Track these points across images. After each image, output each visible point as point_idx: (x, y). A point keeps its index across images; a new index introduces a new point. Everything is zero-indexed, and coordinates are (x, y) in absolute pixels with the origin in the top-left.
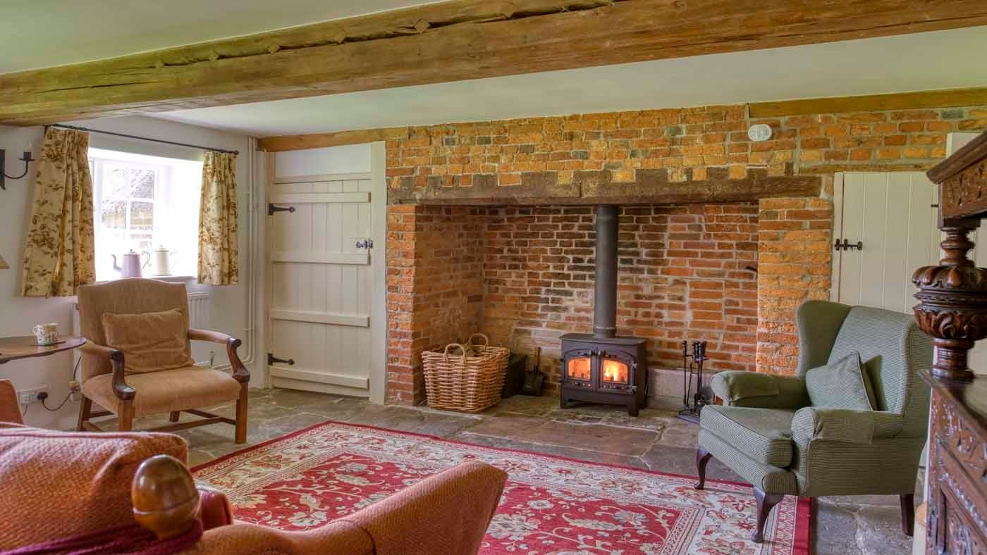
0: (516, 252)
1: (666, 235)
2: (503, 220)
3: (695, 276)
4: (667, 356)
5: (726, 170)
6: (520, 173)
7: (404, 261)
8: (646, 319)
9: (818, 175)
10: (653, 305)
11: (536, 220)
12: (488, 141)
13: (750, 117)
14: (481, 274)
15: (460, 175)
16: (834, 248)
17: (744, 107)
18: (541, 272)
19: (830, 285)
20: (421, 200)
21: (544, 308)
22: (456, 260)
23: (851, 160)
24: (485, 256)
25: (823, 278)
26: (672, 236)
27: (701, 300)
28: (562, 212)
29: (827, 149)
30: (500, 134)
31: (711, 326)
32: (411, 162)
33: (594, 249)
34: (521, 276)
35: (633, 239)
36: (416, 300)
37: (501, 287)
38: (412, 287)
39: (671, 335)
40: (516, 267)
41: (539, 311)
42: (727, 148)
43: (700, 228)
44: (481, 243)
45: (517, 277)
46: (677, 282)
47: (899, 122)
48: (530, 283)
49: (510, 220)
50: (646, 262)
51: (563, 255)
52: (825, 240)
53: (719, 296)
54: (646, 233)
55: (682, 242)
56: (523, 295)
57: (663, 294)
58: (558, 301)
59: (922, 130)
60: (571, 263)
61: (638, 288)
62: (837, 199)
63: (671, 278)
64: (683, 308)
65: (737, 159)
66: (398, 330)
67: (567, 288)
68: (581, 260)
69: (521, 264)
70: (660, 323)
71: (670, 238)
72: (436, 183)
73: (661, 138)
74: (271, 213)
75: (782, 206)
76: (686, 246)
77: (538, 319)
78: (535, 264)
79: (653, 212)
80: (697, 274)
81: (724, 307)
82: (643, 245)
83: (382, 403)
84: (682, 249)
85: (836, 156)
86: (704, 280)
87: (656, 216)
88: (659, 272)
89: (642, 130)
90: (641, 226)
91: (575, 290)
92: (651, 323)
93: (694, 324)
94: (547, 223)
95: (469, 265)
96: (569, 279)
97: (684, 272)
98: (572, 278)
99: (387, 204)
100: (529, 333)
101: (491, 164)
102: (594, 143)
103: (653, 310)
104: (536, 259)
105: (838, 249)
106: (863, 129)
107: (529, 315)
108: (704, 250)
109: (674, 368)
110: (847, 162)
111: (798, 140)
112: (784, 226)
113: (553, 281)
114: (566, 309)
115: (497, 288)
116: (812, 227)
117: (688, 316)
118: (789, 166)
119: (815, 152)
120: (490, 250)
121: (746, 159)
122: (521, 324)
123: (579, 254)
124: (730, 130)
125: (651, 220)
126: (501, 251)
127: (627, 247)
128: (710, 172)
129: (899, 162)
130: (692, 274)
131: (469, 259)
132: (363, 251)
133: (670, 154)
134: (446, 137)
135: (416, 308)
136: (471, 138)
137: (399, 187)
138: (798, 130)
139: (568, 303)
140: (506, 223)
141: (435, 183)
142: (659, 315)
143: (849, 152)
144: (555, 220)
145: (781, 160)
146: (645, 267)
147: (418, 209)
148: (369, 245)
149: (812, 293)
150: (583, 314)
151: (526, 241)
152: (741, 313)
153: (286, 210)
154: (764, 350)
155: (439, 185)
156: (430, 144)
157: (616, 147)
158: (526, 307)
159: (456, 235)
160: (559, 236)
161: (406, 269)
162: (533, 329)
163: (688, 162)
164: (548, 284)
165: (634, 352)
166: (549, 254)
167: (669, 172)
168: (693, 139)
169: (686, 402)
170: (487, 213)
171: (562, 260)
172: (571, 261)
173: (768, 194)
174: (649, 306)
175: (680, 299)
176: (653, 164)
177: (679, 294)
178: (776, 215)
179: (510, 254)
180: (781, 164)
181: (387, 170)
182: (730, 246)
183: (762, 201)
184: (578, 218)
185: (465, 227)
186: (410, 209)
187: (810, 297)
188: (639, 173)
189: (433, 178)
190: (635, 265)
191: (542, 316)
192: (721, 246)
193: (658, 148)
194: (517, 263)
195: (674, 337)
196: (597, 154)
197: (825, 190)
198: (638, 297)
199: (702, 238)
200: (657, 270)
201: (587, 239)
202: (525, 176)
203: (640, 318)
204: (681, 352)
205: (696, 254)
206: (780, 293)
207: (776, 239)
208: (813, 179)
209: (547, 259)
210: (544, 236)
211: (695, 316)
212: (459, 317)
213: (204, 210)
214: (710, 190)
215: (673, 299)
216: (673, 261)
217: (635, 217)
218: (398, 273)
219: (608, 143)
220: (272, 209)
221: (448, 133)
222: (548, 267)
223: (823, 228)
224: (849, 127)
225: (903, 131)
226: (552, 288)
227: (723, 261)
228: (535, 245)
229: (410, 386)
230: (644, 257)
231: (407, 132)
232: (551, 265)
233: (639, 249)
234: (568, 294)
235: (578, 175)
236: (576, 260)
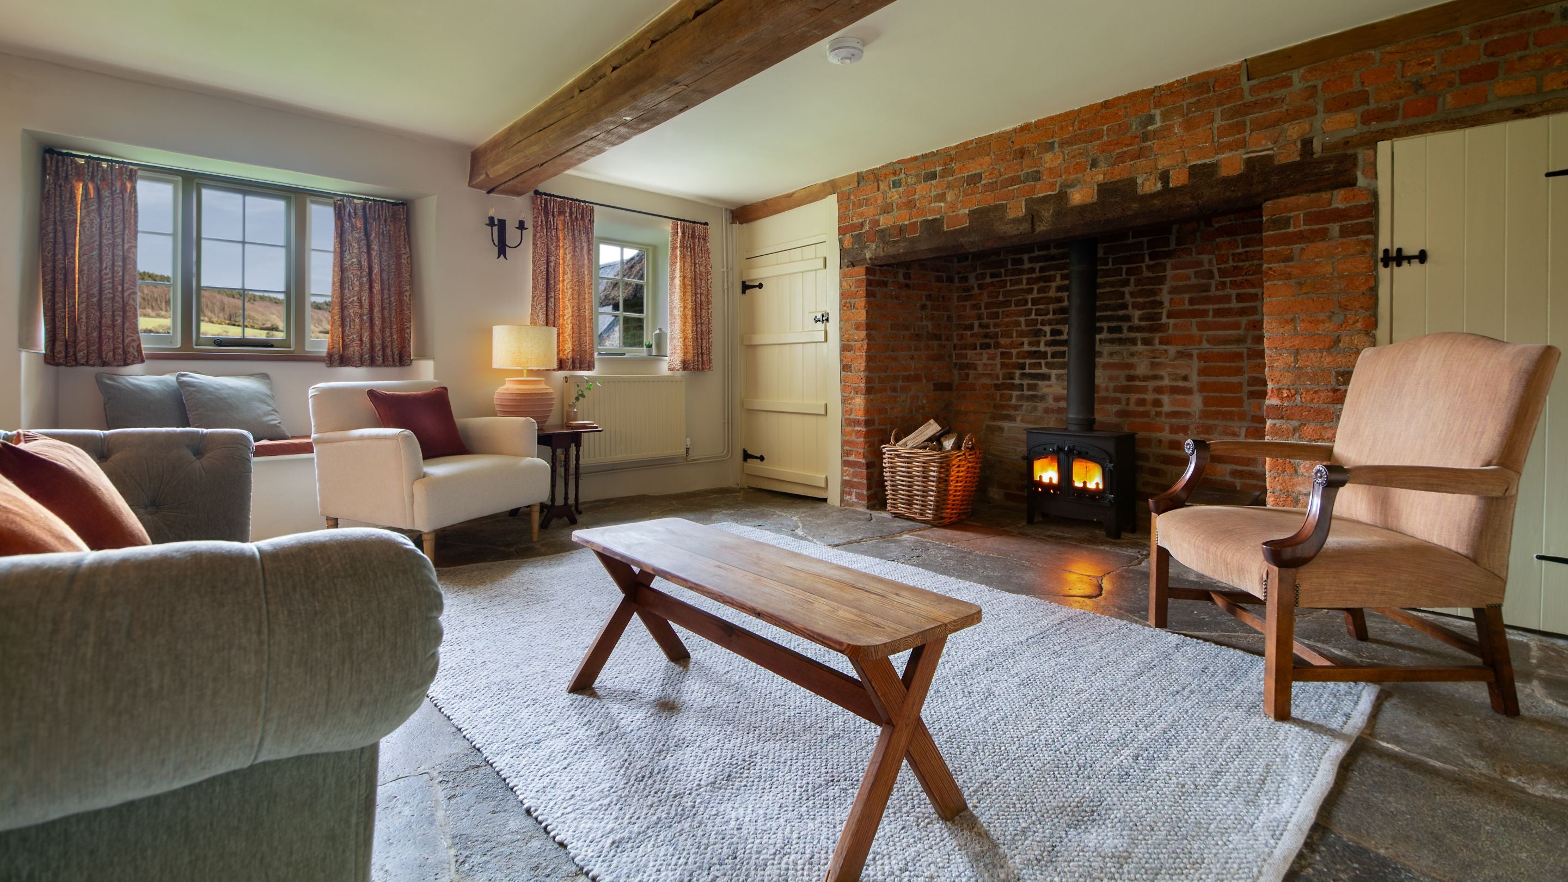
0: (988, 327)
1: (1165, 288)
2: (973, 288)
3: (1205, 345)
5: (1214, 166)
6: (967, 211)
7: (856, 335)
8: (1141, 409)
9: (1350, 152)
10: (1150, 389)
11: (1009, 284)
12: (933, 176)
13: (1249, 80)
14: (950, 357)
15: (907, 223)
16: (1380, 265)
17: (1240, 66)
18: (1014, 351)
19: (1375, 325)
20: (870, 259)
21: (1021, 398)
22: (918, 337)
23: (1405, 117)
24: (955, 334)
25: (1364, 313)
26: (1174, 291)
27: (1214, 379)
28: (1037, 270)
29: (1366, 107)
30: (946, 164)
31: (1228, 416)
32: (861, 215)
34: (992, 358)
35: (1123, 298)
36: (868, 380)
37: (972, 373)
38: (863, 364)
40: (987, 346)
41: (1014, 402)
42: (1215, 132)
43: (1210, 275)
44: (949, 318)
45: (988, 359)
46: (1181, 355)
47: (1483, 42)
48: (1003, 365)
49: (981, 287)
50: (1139, 329)
51: (1039, 327)
52: (1364, 252)
53: (1238, 371)
54: (1139, 287)
55: (1186, 297)
56: (996, 382)
57: (1162, 373)
58: (1034, 388)
59: (1526, 47)
60: (1048, 337)
61: (1130, 366)
62: (1383, 186)
63: (1172, 350)
64: (1188, 391)
65: (1230, 147)
66: (852, 417)
67: (1044, 370)
68: (1059, 333)
69: (992, 342)
70: (1158, 414)
71: (1170, 293)
72: (884, 236)
73: (1129, 134)
74: (744, 292)
75: (1298, 208)
76: (1192, 302)
77: (1012, 412)
78: (1008, 341)
79: (1147, 258)
80: (1208, 341)
81: (1246, 389)
82: (1136, 306)
83: (839, 504)
84: (1187, 306)
85: (1380, 115)
86: (1217, 349)
87: (1152, 263)
88: (1157, 341)
89: (1105, 128)
90: (1132, 279)
91: (1054, 373)
92: (1146, 414)
93: (1205, 415)
94: (1021, 287)
95: (935, 343)
96: (1047, 358)
97: (1190, 339)
98: (1049, 356)
99: (840, 268)
100: (1001, 429)
101: (937, 204)
102: (1048, 156)
103: (1150, 396)
104: (1007, 334)
105: (1386, 265)
106: (1423, 64)
107: (1003, 407)
108: (1216, 306)
110: (1397, 123)
111: (1320, 102)
112: (1301, 237)
113: (1028, 361)
114: (1043, 398)
115: (968, 375)
116: (1344, 233)
117: (1196, 403)
118: (1307, 144)
119: (1346, 116)
120: (959, 326)
121: (1242, 144)
122: (994, 418)
123: (1057, 324)
124: (1220, 104)
125: (1144, 269)
126: (971, 327)
127: (1115, 310)
128: (1194, 171)
129: (1485, 108)
130: (1200, 342)
131: (937, 337)
132: (820, 326)
133: (1140, 155)
134: (893, 178)
135: (869, 391)
136: (918, 176)
137: (851, 246)
138: (1320, 87)
139: (1046, 390)
140: (976, 291)
142: (1157, 403)
143: (1401, 105)
144: (1029, 282)
145: (1295, 137)
146: (1139, 335)
147: (869, 272)
148: (825, 319)
149: (1347, 339)
150: (1062, 404)
151: (998, 313)
153: (755, 286)
154: (1275, 432)
155: (887, 238)
156: (878, 190)
157: (1073, 157)
158: (998, 397)
159: (918, 305)
160: (1035, 302)
161: (859, 344)
162: (1006, 425)
163: (1163, 163)
164: (1022, 367)
165: (1110, 447)
166: (1024, 327)
167: (1139, 181)
168: (1170, 128)
170: (956, 280)
171: (1039, 333)
172: (1048, 334)
173: (1277, 194)
174: (1143, 390)
175: (1185, 378)
176: (1120, 173)
177: (1183, 372)
178: (1286, 222)
179: (982, 331)
180: (1295, 142)
181: (840, 228)
183: (1268, 205)
184: (1055, 276)
185: (929, 297)
186: (860, 272)
187: (1344, 346)
188: (1102, 188)
189: (882, 231)
190: (1126, 334)
191: (1016, 408)
192: (1240, 298)
193: (1125, 149)
195: (1177, 433)
196: (1052, 171)
197: (1363, 173)
198: (1131, 378)
199: (1213, 288)
200: (1153, 339)
202: (972, 213)
203: (1132, 407)
205: (1204, 313)
206: (1296, 342)
207: (1289, 259)
208: (1344, 159)
209: (1021, 334)
210: (1018, 304)
211: (1206, 402)
212: (923, 408)
214: (1193, 198)
215: (1175, 380)
216: (1175, 326)
217: (1124, 267)
218: (851, 349)
219: (1064, 154)
220: (746, 287)
221: (894, 174)
222: (1022, 344)
223: (1359, 233)
224: (1399, 65)
225: (1492, 55)
226: (1027, 371)
227: (1244, 320)
228: (1008, 316)
229: (863, 484)
230: (1136, 322)
231: (856, 178)
232: (1026, 340)
233: (1130, 311)
234: (1045, 377)
235: (1029, 202)
236: (1054, 333)
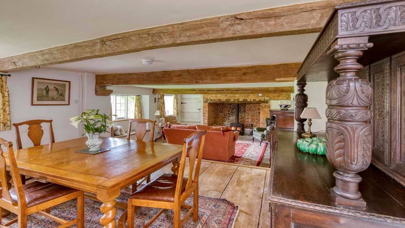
0: (221, 110)
1: (246, 107)
4: (247, 126)
7: (206, 112)
15: (216, 99)
20: (209, 102)
27: (252, 118)
28: (230, 104)
29: (270, 97)
31: (254, 122)
32: (207, 97)
33: (235, 110)
37: (219, 116)
38: (207, 116)
39: (247, 123)
41: (226, 120)
42: (256, 96)
43: (251, 106)
45: (222, 114)
48: (224, 115)
51: (229, 110)
53: (255, 117)
55: (249, 108)
56: (223, 117)
57: (246, 117)
58: (229, 118)
62: (271, 104)
63: (247, 114)
64: (249, 119)
65: (257, 98)
66: (205, 123)
67: (230, 116)
74: (182, 104)
75: (263, 105)
81: (255, 119)
84: (249, 110)
86: (252, 114)
88: (245, 113)
90: (242, 106)
91: (232, 116)
93: (251, 121)
94: (227, 105)
97: (249, 113)
98: (231, 114)
99: (203, 103)
101: (221, 97)
102: (237, 95)
103: (244, 119)
104: (225, 111)
109: (248, 128)
110: (272, 99)
111: (265, 96)
112: (264, 107)
114: (230, 119)
117: (250, 120)
118: (264, 99)
119: (268, 97)
120: (217, 110)
121: (258, 98)
125: (244, 105)
126: (219, 110)
127: (240, 109)
128: (254, 100)
129: (279, 99)
131: (214, 111)
133: (248, 97)
135: (208, 119)
137: (205, 100)
141: (211, 100)
142: (245, 120)
146: (243, 112)
147: (209, 104)
148: (200, 109)
150: (233, 120)
151: (223, 108)
152: (258, 120)
153: (184, 103)
154: (261, 125)
157: (240, 95)
158: (223, 119)
160: (229, 107)
162: (225, 123)
163: (250, 98)
164: (227, 115)
165: (241, 126)
166: (227, 110)
167: (248, 99)
168: (251, 95)
169: (250, 134)
173: (261, 103)
175: (249, 117)
176: (245, 98)
181: (203, 98)
182: (256, 109)
184: (232, 104)
186: (207, 104)
187: (267, 117)
188: (243, 100)
190: (241, 112)
194: (221, 112)
196: (237, 97)
197: (269, 103)
198: (242, 117)
199: (252, 108)
201: (233, 108)
202: (226, 99)
203: (242, 120)
204: (249, 126)
205: (251, 110)
206: (263, 117)
207: (263, 109)
208: (267, 101)
210: (226, 107)
211: (251, 120)
213: (174, 104)
214: (253, 102)
216: (247, 111)
217: (241, 104)
218: (205, 114)
225: (280, 95)
227: (255, 112)
228: (225, 109)
230: (243, 111)
232: (227, 112)
233: (242, 110)
234: (230, 117)
235: (234, 99)
236: (232, 111)
